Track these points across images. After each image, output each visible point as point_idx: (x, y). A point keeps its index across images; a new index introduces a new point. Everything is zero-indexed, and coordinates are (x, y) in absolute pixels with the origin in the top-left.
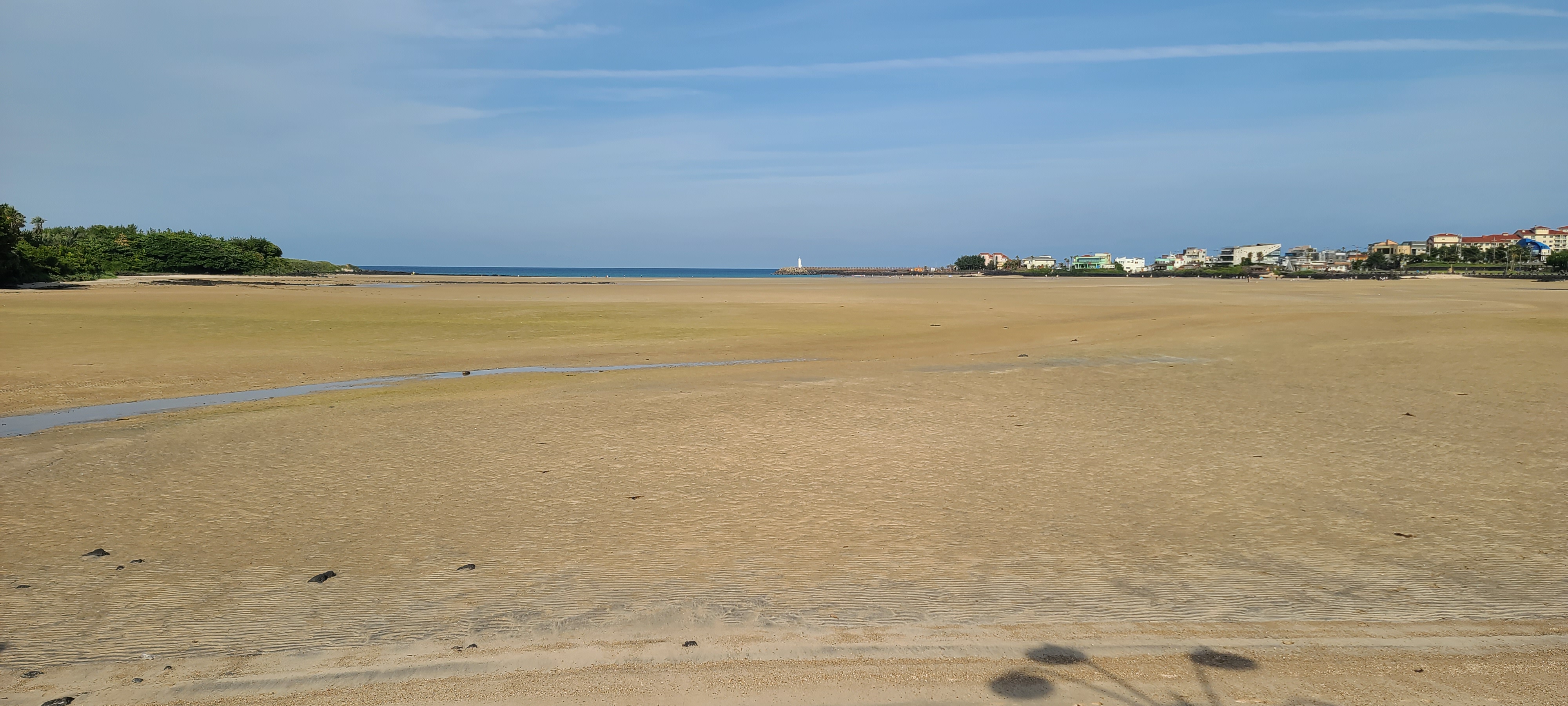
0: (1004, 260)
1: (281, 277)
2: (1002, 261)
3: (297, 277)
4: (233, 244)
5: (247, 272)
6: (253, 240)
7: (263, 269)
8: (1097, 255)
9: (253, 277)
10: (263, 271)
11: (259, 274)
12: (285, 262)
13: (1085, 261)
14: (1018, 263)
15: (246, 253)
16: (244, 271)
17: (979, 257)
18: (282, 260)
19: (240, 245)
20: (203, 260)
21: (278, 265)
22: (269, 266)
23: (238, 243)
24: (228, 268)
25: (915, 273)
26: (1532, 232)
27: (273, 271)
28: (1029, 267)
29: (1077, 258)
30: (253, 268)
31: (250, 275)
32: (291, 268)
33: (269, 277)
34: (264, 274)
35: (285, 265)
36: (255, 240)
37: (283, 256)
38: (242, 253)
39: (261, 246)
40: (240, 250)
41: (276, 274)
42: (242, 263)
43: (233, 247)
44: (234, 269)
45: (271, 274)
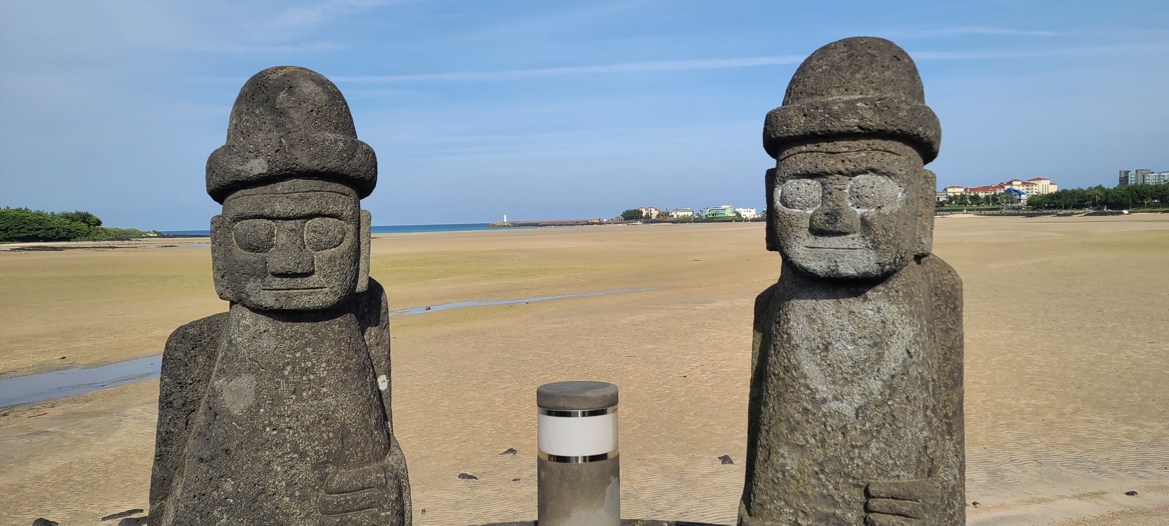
0: (657, 213)
1: (103, 242)
2: (655, 214)
3: (116, 242)
4: (62, 217)
5: (74, 238)
6: (78, 213)
7: (87, 236)
8: (723, 207)
9: (79, 243)
10: (87, 238)
11: (84, 241)
12: (105, 230)
13: (715, 211)
14: (667, 214)
15: (74, 224)
16: (71, 238)
17: (639, 210)
18: (102, 229)
19: (68, 217)
20: (38, 230)
21: (99, 233)
22: (92, 234)
23: (67, 216)
24: (58, 237)
25: (592, 224)
26: (1010, 183)
27: (95, 237)
28: (675, 217)
29: (709, 209)
30: (79, 235)
31: (77, 241)
32: (110, 234)
33: (93, 242)
34: (88, 240)
35: (105, 232)
36: (79, 213)
37: (103, 226)
38: (69, 224)
39: (85, 218)
40: (68, 222)
41: (99, 240)
42: (70, 232)
43: (62, 220)
44: (64, 237)
45: (94, 240)
